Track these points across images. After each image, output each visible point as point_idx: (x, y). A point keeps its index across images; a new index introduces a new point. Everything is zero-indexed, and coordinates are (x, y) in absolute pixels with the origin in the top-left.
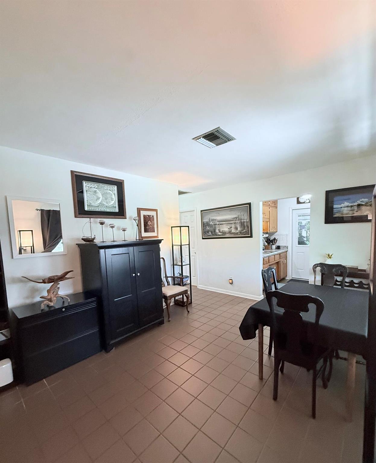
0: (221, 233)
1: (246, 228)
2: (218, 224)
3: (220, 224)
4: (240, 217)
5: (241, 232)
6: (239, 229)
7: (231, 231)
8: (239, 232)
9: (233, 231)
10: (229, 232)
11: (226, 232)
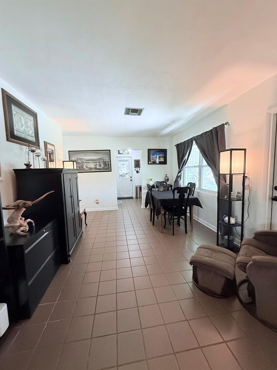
0: (88, 168)
1: (107, 165)
2: (85, 162)
3: (87, 162)
4: (103, 158)
5: (104, 168)
6: (102, 166)
7: (97, 167)
8: (103, 168)
9: (98, 167)
10: (95, 168)
11: (92, 168)
